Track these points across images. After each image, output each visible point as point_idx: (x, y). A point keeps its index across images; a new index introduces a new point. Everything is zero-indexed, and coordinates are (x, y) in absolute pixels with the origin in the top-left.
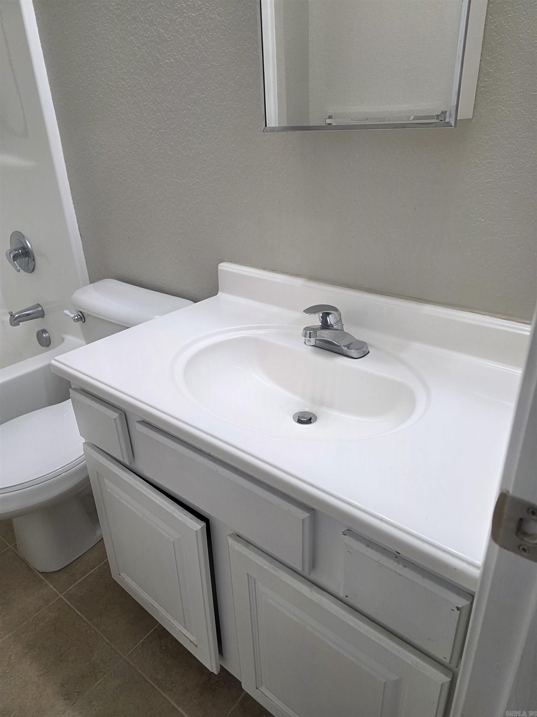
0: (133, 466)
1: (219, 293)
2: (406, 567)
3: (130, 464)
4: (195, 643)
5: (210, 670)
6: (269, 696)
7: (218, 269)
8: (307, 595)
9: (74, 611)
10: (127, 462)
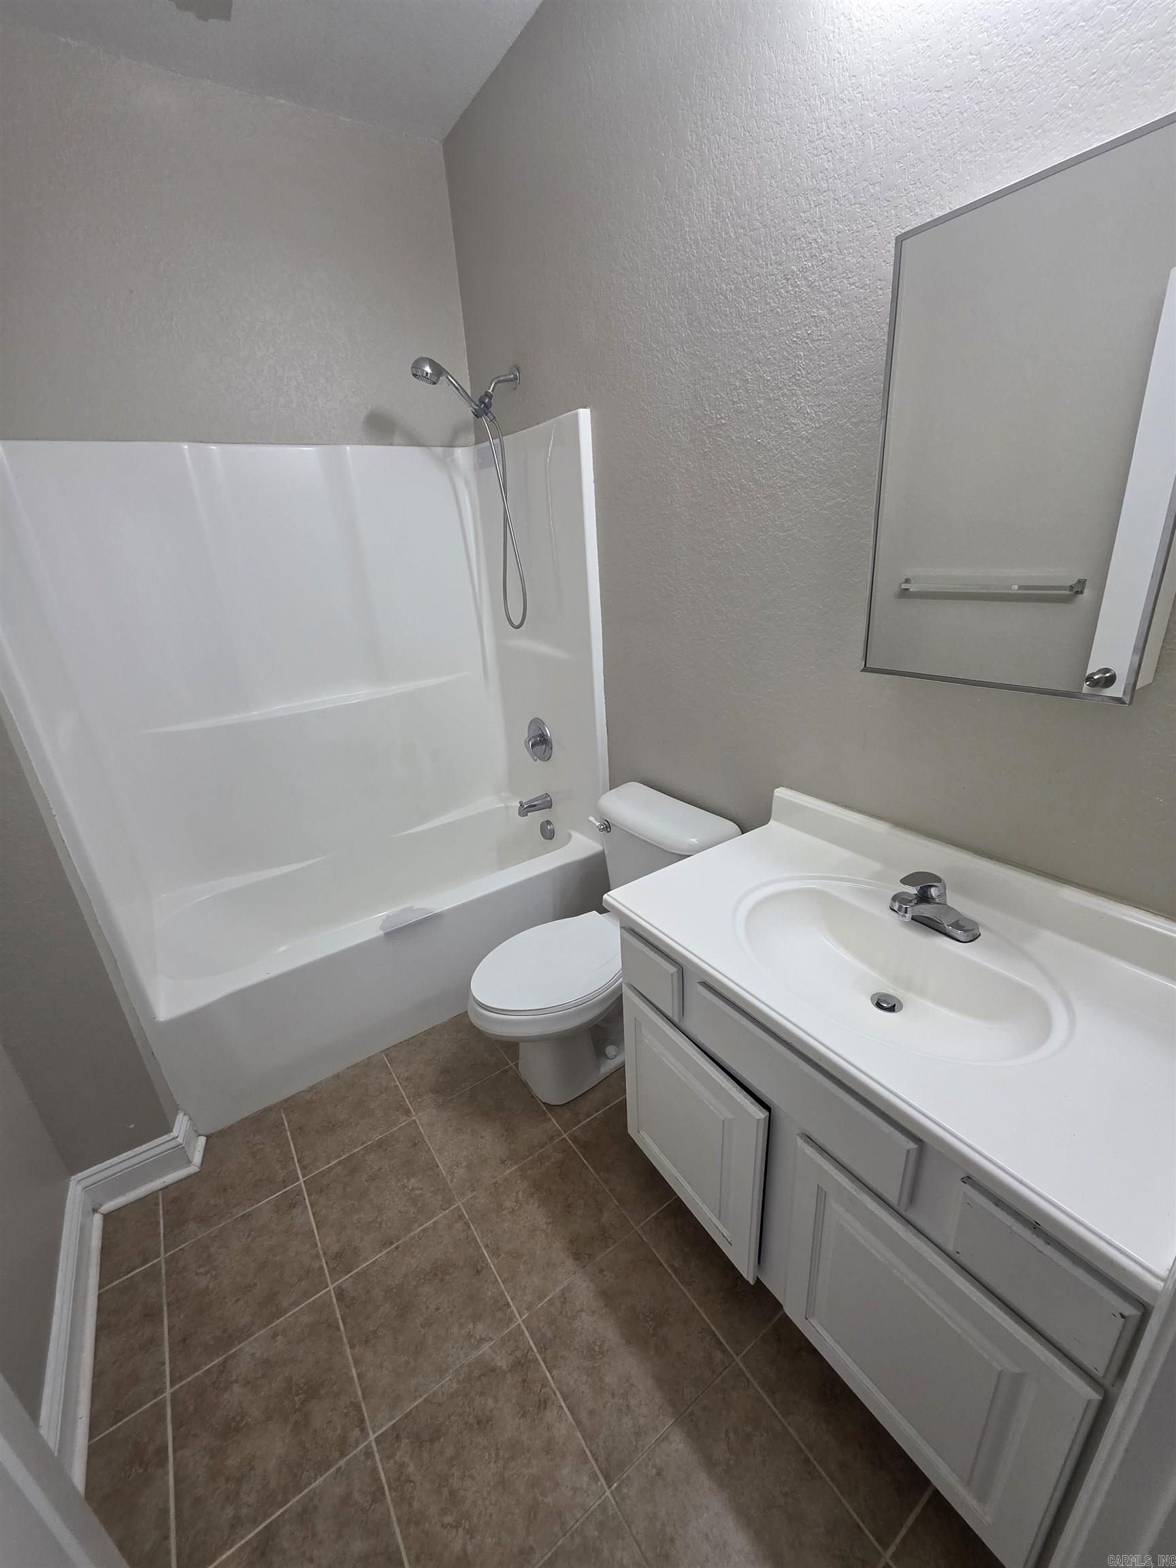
0: (682, 1025)
1: (771, 822)
2: (1049, 1244)
3: (680, 1022)
4: (729, 1240)
5: (746, 1277)
6: (821, 1333)
7: (773, 794)
8: (900, 1233)
9: (580, 1158)
10: (676, 1020)
